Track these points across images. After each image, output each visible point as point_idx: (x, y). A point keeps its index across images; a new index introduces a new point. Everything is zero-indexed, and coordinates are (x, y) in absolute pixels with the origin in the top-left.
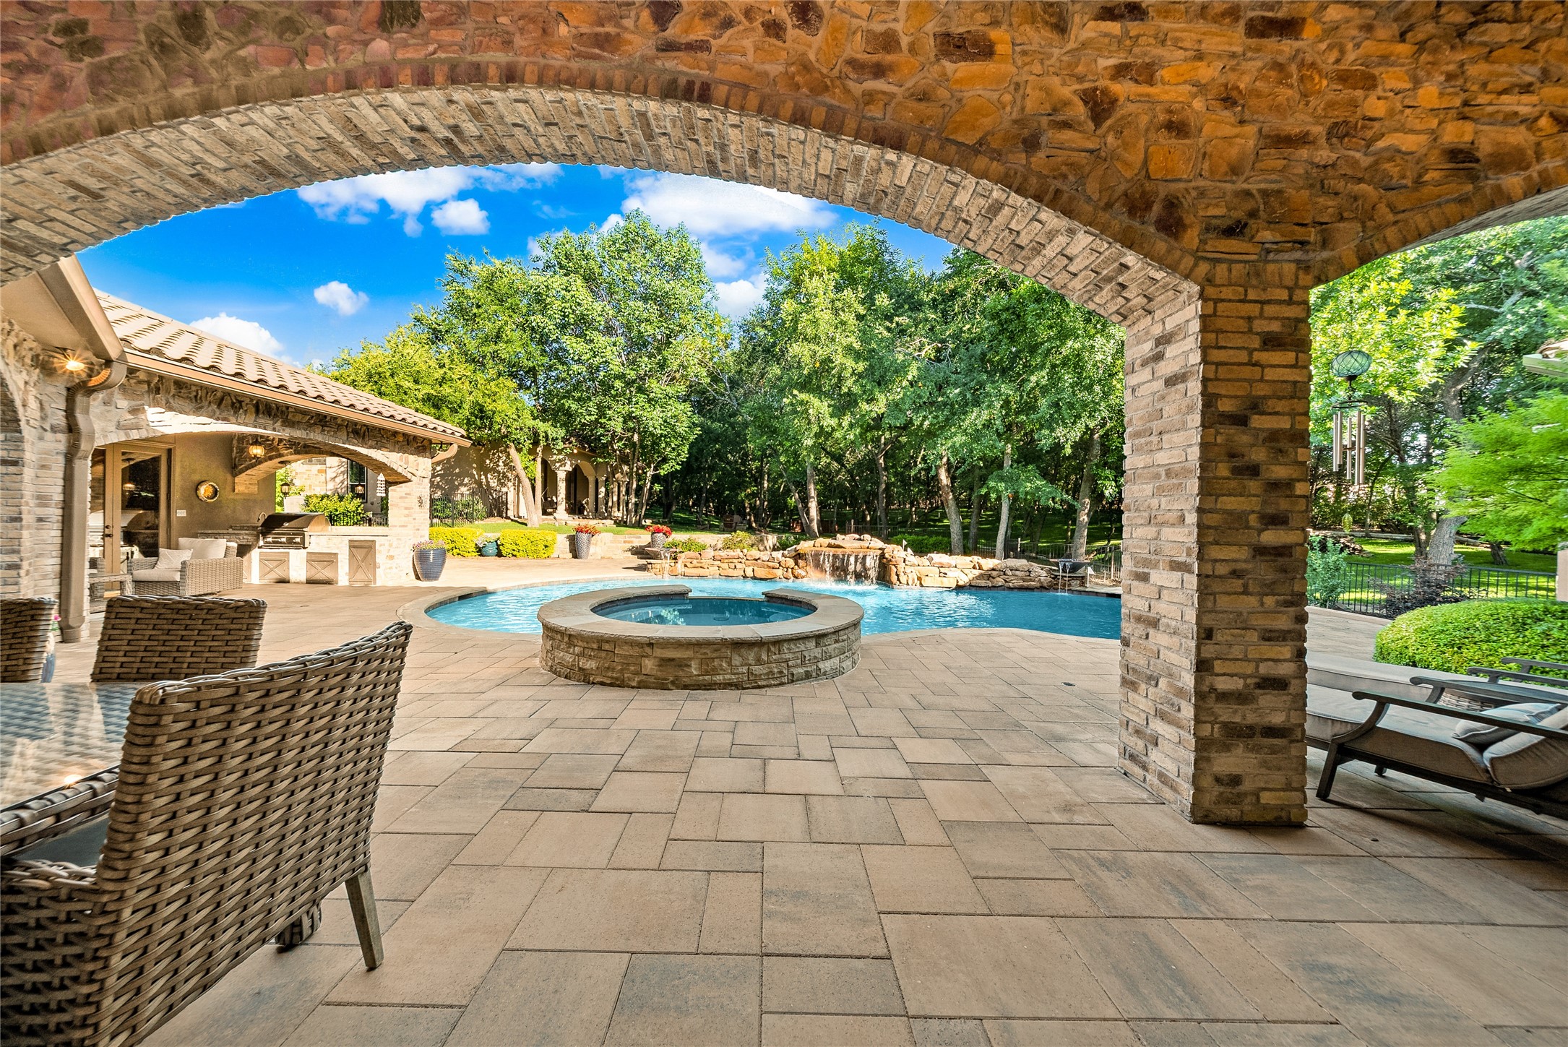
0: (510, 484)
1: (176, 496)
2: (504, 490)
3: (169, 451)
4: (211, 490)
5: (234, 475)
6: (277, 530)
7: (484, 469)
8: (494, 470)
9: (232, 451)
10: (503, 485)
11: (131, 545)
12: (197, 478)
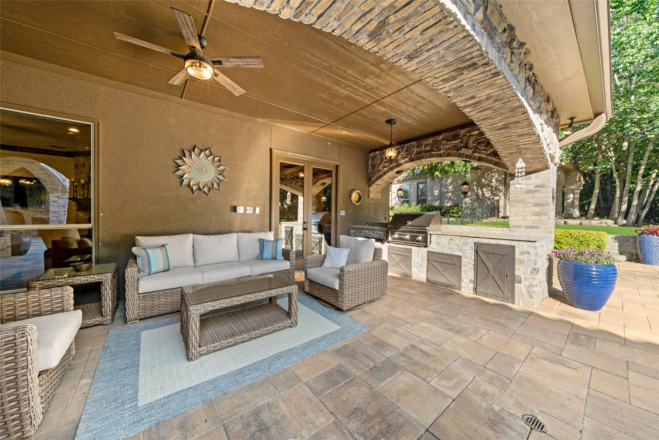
0: (501, 194)
1: (340, 200)
2: (496, 198)
3: (337, 167)
4: (357, 196)
5: (369, 186)
6: (403, 228)
7: (481, 186)
8: (488, 185)
9: (368, 168)
10: (495, 195)
11: (321, 234)
12: (350, 187)
